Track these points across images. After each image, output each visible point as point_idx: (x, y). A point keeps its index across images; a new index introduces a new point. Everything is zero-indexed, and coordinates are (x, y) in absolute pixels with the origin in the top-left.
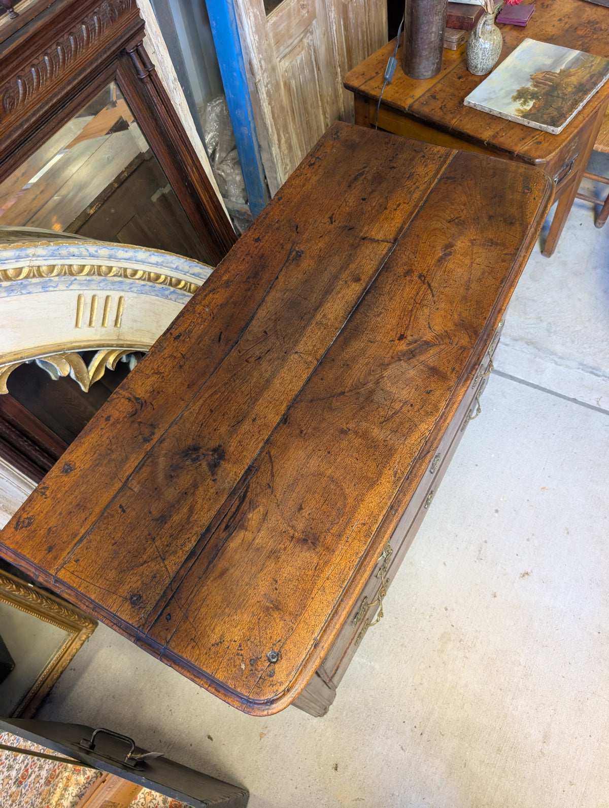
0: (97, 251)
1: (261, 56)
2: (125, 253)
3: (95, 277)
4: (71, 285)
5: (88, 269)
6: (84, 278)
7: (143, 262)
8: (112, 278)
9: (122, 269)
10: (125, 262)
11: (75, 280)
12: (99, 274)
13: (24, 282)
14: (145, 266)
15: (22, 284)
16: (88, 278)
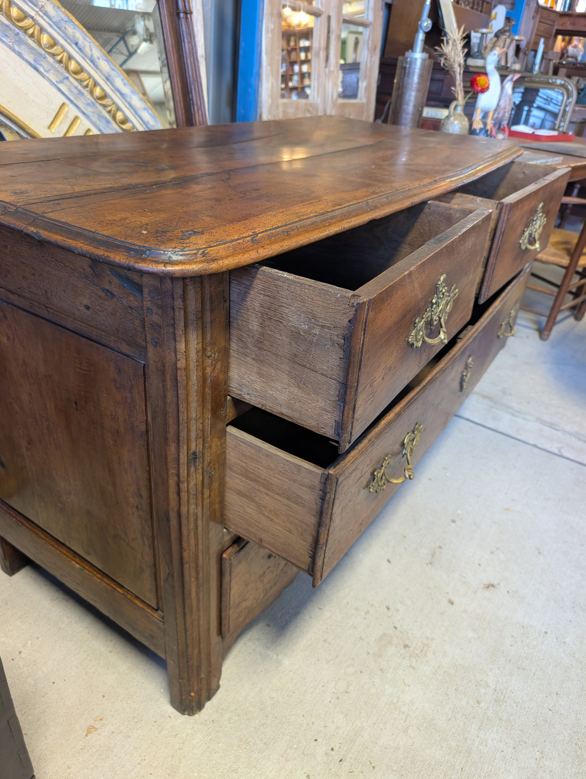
0: (99, 59)
2: (123, 85)
3: (85, 92)
4: (61, 82)
5: (83, 76)
6: (76, 84)
7: (136, 113)
8: (101, 108)
9: (114, 105)
10: (119, 97)
11: (67, 78)
12: (91, 93)
13: (21, 34)
14: (136, 119)
15: (17, 34)
16: (80, 87)
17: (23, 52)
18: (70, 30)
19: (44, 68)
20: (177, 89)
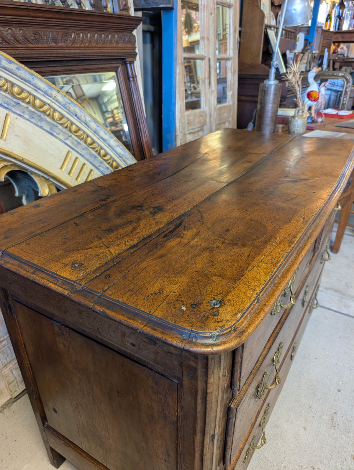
0: (90, 121)
1: (180, 124)
2: (104, 134)
3: (82, 143)
4: (67, 139)
5: (80, 133)
6: (76, 138)
7: (113, 149)
8: (91, 150)
9: (99, 147)
10: (102, 142)
11: (71, 136)
12: (85, 142)
13: (43, 116)
14: (113, 152)
15: (40, 116)
16: (78, 140)
17: (43, 126)
18: (72, 108)
19: (56, 133)
20: (131, 123)
